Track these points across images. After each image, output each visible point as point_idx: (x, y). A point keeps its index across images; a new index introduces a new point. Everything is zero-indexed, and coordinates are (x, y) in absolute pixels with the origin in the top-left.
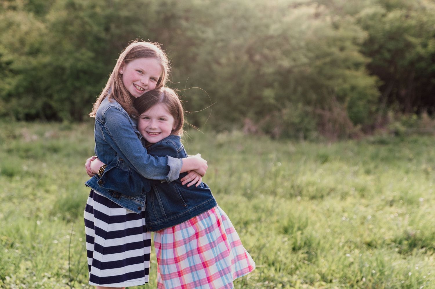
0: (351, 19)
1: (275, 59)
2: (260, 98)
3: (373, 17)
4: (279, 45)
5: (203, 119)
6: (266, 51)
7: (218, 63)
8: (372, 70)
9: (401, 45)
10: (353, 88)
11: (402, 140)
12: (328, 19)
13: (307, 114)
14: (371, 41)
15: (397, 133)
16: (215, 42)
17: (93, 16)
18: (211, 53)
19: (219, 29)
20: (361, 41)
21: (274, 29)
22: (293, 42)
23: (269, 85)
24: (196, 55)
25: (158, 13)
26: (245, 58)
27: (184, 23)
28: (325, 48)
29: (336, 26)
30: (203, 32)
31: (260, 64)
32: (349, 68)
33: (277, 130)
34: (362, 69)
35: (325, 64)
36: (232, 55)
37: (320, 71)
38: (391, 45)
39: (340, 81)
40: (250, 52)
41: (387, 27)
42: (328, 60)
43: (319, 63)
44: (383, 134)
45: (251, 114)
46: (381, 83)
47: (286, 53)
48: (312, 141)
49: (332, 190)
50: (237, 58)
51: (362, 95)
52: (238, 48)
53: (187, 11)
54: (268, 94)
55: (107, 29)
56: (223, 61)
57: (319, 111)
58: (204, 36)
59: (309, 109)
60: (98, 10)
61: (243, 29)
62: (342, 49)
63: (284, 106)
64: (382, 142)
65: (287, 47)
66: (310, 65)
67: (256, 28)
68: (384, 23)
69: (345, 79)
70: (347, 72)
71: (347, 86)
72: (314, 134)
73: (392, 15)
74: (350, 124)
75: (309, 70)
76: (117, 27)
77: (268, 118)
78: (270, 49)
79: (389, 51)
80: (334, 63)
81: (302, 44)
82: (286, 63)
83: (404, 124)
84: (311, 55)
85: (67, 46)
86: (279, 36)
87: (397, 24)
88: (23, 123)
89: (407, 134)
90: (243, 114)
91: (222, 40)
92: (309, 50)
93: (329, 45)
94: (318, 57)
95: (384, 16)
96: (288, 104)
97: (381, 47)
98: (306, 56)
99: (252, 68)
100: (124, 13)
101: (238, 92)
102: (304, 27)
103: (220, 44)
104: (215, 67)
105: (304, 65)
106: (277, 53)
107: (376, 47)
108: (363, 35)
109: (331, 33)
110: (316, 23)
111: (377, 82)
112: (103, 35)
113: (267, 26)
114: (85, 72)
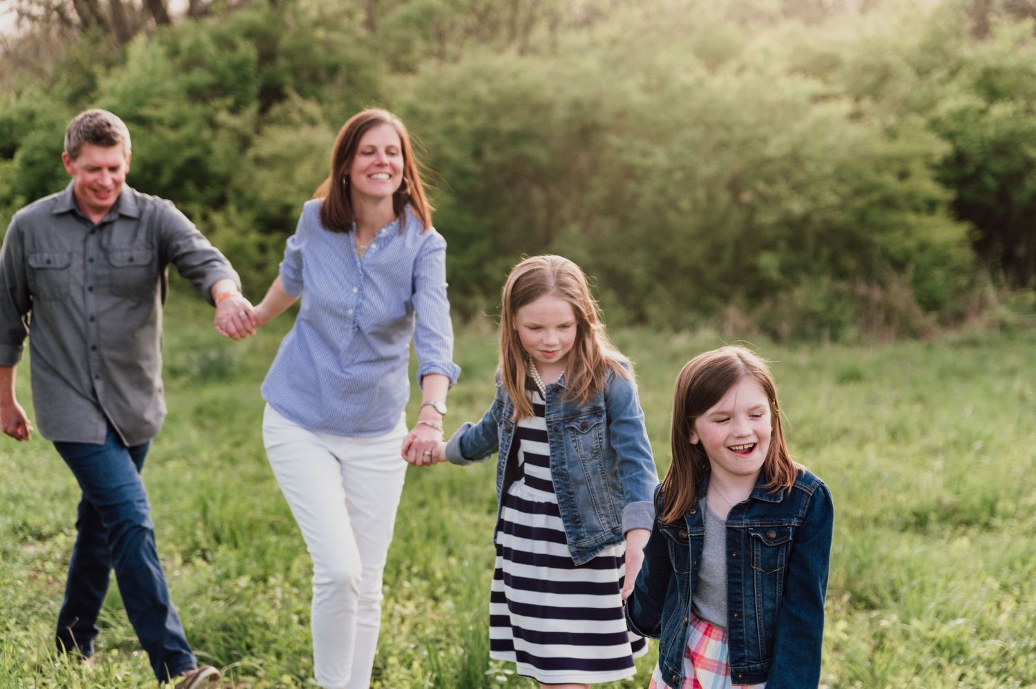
0: (918, 121)
1: (778, 199)
2: (753, 269)
3: (960, 116)
4: (786, 175)
5: (652, 310)
6: (761, 186)
7: (677, 209)
8: (960, 211)
9: (1017, 164)
10: (923, 247)
11: (1011, 338)
12: (876, 123)
13: (838, 296)
14: (959, 158)
15: (1003, 327)
16: (668, 172)
17: (452, 132)
18: (662, 191)
19: (677, 147)
20: (937, 159)
21: (776, 147)
22: (810, 167)
23: (770, 246)
24: (635, 198)
25: (569, 122)
26: (724, 198)
27: (614, 140)
28: (871, 176)
29: (891, 134)
30: (645, 154)
31: (751, 209)
32: (917, 210)
33: (785, 328)
34: (941, 211)
35: (871, 205)
36: (701, 194)
37: (862, 217)
38: (998, 165)
39: (899, 234)
40: (735, 187)
41: (990, 133)
42: (875, 196)
43: (859, 203)
44: (976, 327)
45: (739, 298)
46: (978, 235)
47: (798, 188)
48: (847, 345)
49: (845, 431)
50: (711, 198)
51: (941, 260)
52: (711, 183)
53: (621, 114)
54: (769, 262)
55: (477, 154)
56: (685, 204)
57: (862, 289)
58: (648, 162)
59: (843, 286)
60: (460, 121)
61: (723, 145)
62: (903, 175)
63: (796, 282)
64: (974, 343)
65: (799, 176)
66: (842, 207)
67: (745, 143)
68: (986, 125)
69: (908, 231)
70: (911, 218)
71: (911, 244)
72: (851, 332)
73: (1001, 110)
74: (917, 310)
75: (840, 218)
76: (497, 149)
77: (766, 306)
78: (770, 181)
79: (995, 175)
80: (889, 203)
81: (828, 169)
82: (797, 207)
83: (1016, 308)
84: (845, 189)
86: (785, 158)
87: (1008, 126)
89: (1022, 327)
90: (725, 298)
91: (683, 168)
92: (841, 180)
93: (878, 170)
94: (858, 192)
95: (983, 112)
96: (804, 278)
97: (981, 169)
98: (835, 192)
99: (737, 216)
100: (508, 125)
101: (714, 256)
102: (831, 139)
103: (678, 176)
104: (672, 217)
105: (831, 207)
106: (782, 188)
107: (970, 169)
108: (941, 149)
109: (881, 147)
110: (855, 131)
111: (970, 233)
112: (471, 166)
113: (764, 140)
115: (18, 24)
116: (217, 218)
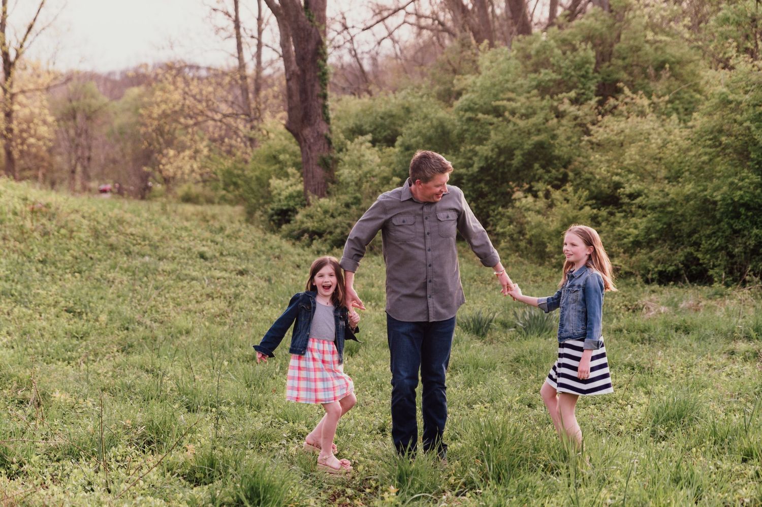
85: (722, 166)
88: (656, 287)
114: (747, 206)
115: (419, 35)
116: (556, 195)
